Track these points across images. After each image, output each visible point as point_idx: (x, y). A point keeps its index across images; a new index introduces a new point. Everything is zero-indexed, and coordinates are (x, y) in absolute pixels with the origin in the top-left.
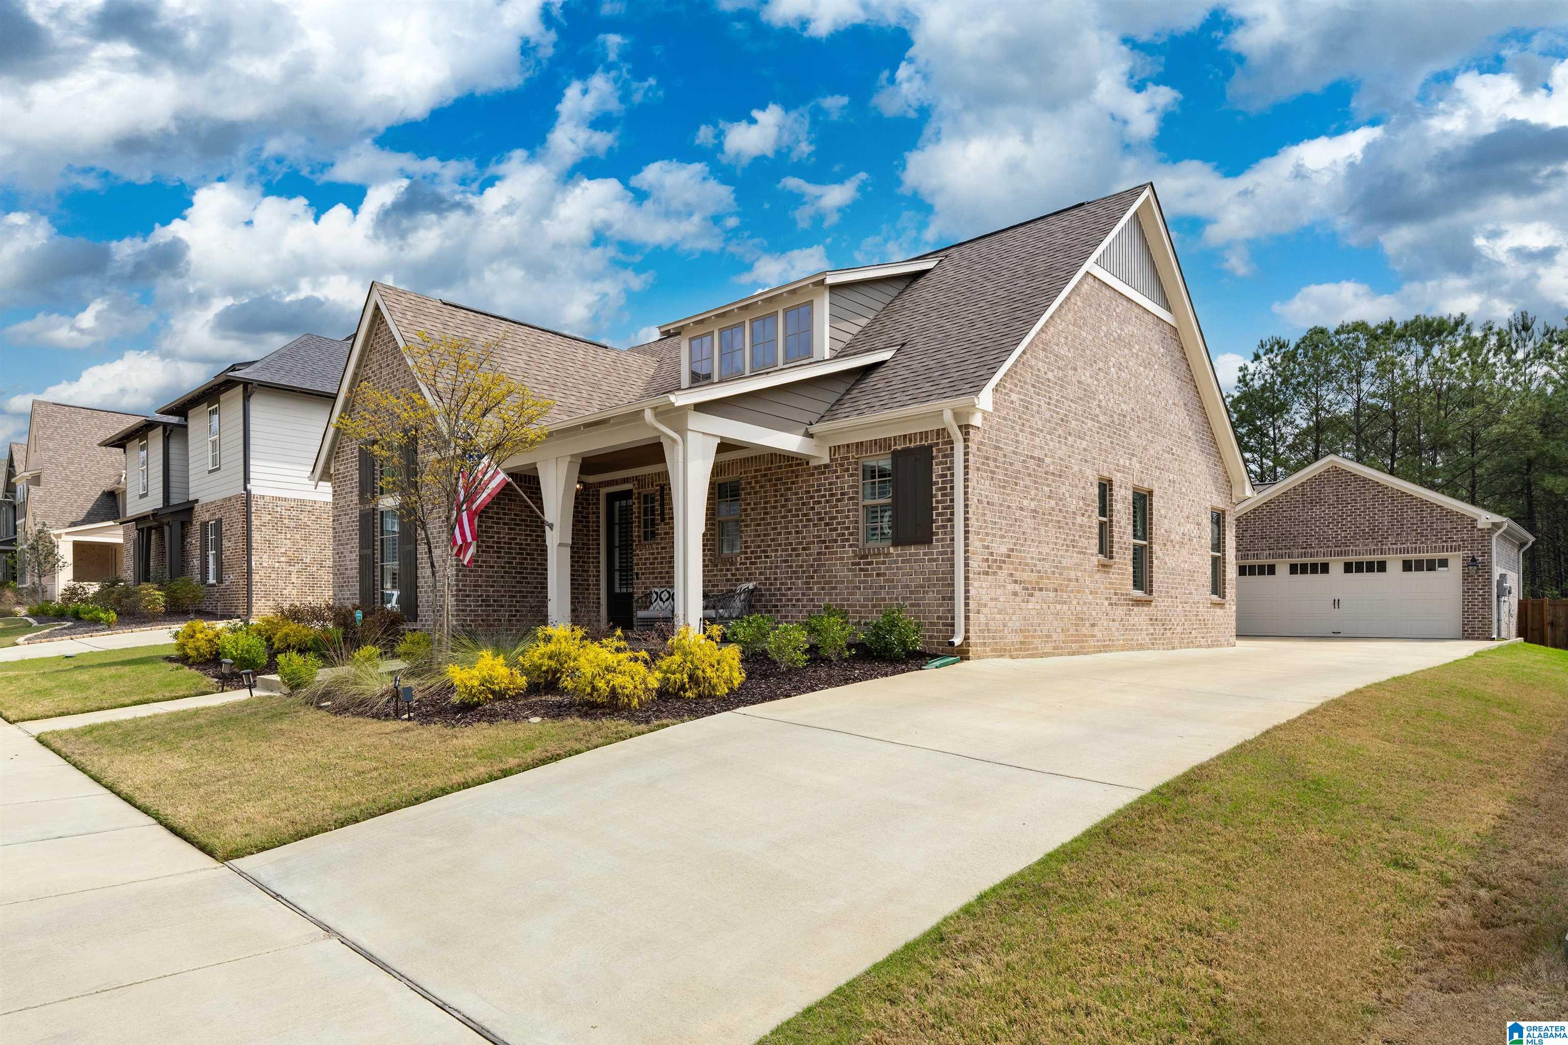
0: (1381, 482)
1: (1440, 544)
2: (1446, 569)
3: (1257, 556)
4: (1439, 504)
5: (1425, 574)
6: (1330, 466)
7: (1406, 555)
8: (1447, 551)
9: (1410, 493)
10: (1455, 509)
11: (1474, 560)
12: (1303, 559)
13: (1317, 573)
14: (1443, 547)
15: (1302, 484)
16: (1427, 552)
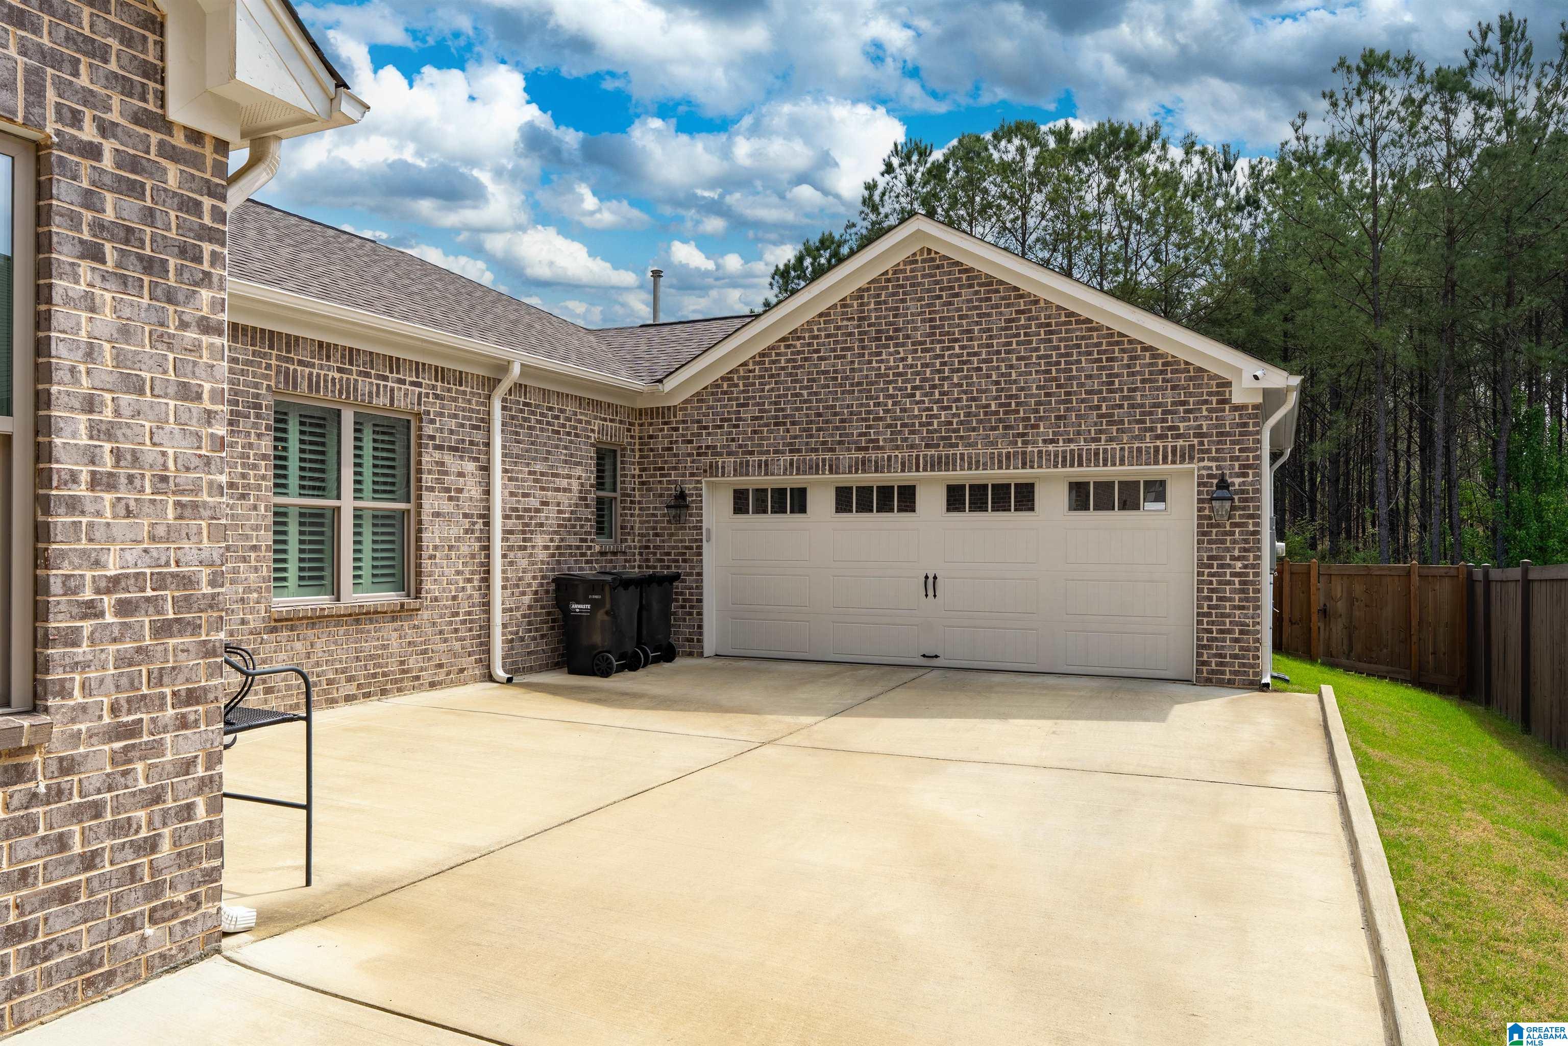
0: (1025, 287)
1: (1148, 443)
2: (1160, 506)
3: (765, 468)
4: (1149, 342)
5: (1117, 518)
6: (916, 248)
7: (1076, 469)
8: (1165, 461)
9: (1085, 314)
10: (1182, 356)
11: (1223, 484)
12: (860, 475)
13: (891, 510)
14: (1156, 449)
15: (859, 294)
16: (1122, 463)
